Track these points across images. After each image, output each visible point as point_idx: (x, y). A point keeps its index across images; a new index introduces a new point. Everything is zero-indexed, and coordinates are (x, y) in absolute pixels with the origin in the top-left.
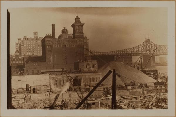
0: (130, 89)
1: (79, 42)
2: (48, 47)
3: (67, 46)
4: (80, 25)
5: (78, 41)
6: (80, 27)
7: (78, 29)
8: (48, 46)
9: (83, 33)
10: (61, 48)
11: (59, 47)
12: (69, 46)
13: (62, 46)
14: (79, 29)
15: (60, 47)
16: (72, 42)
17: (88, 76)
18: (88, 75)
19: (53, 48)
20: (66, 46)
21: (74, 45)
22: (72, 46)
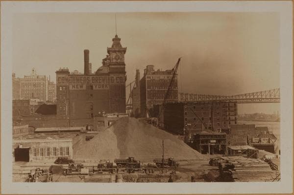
0: (87, 174)
1: (117, 79)
2: (61, 89)
3: (94, 87)
4: (119, 51)
5: (115, 77)
6: (119, 54)
7: (115, 58)
8: (61, 87)
9: (125, 65)
10: (84, 90)
11: (79, 89)
12: (97, 87)
13: (84, 87)
14: (117, 57)
15: (81, 89)
16: (103, 80)
17: (43, 144)
18: (45, 143)
19: (69, 91)
20: (92, 87)
21: (106, 86)
22: (103, 87)
